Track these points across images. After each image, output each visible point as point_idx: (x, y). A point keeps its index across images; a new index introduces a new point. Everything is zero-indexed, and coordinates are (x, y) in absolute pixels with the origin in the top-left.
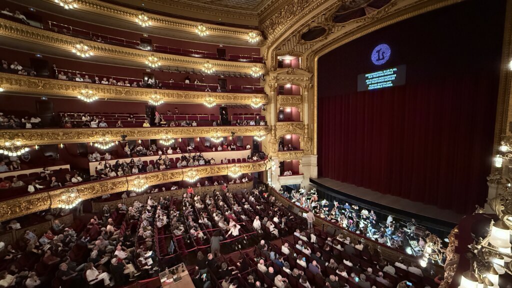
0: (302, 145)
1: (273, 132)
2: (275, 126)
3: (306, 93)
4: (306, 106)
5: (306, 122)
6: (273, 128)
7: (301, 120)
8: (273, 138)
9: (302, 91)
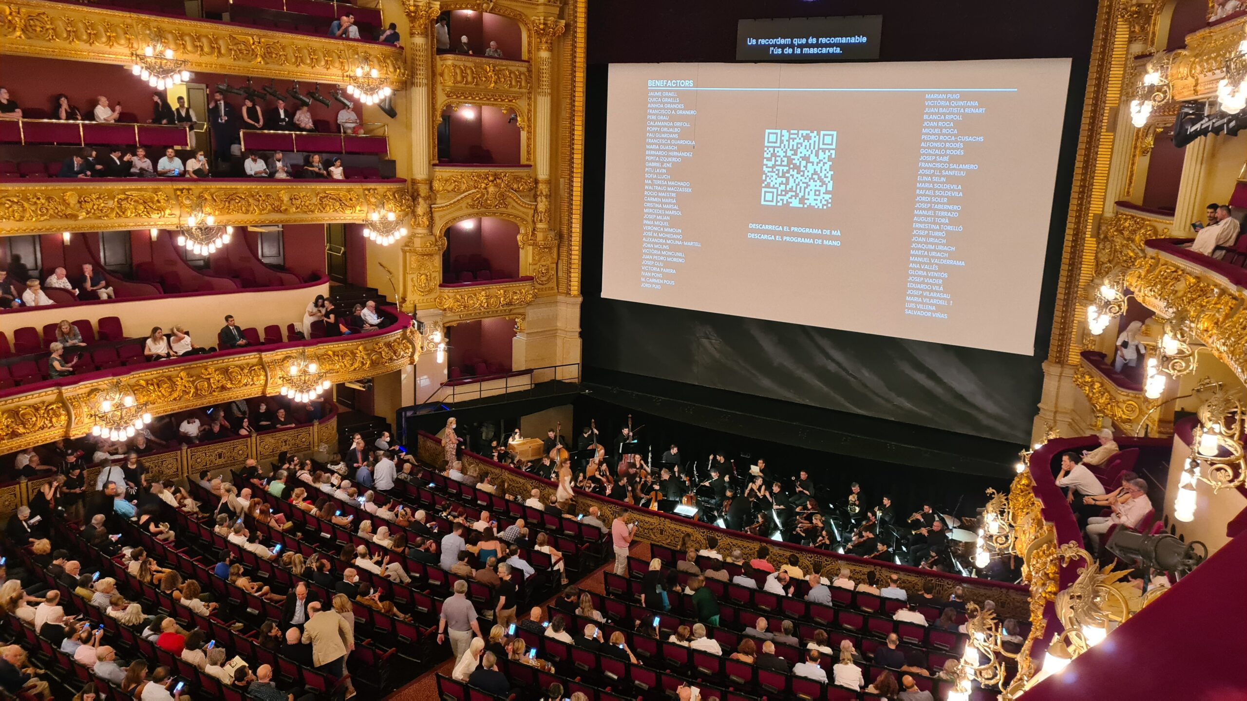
0: (527, 259)
1: (421, 209)
2: (430, 182)
3: (544, 54)
4: (543, 105)
5: (543, 171)
6: (423, 190)
7: (523, 161)
8: (421, 231)
9: (529, 44)
